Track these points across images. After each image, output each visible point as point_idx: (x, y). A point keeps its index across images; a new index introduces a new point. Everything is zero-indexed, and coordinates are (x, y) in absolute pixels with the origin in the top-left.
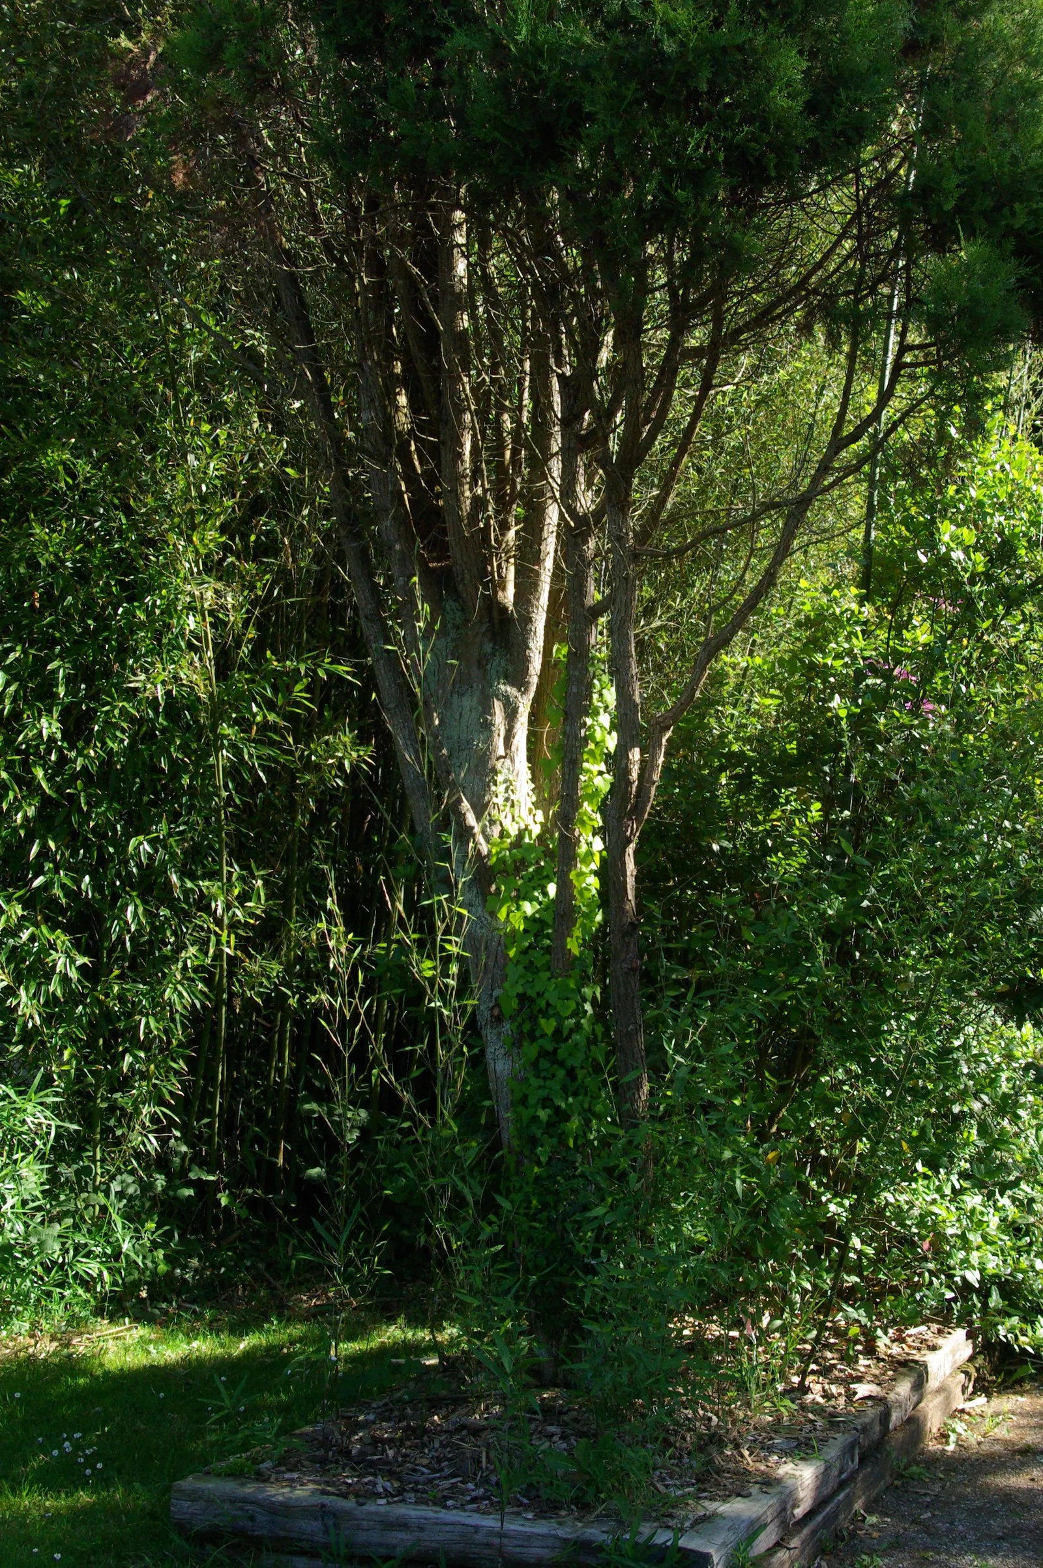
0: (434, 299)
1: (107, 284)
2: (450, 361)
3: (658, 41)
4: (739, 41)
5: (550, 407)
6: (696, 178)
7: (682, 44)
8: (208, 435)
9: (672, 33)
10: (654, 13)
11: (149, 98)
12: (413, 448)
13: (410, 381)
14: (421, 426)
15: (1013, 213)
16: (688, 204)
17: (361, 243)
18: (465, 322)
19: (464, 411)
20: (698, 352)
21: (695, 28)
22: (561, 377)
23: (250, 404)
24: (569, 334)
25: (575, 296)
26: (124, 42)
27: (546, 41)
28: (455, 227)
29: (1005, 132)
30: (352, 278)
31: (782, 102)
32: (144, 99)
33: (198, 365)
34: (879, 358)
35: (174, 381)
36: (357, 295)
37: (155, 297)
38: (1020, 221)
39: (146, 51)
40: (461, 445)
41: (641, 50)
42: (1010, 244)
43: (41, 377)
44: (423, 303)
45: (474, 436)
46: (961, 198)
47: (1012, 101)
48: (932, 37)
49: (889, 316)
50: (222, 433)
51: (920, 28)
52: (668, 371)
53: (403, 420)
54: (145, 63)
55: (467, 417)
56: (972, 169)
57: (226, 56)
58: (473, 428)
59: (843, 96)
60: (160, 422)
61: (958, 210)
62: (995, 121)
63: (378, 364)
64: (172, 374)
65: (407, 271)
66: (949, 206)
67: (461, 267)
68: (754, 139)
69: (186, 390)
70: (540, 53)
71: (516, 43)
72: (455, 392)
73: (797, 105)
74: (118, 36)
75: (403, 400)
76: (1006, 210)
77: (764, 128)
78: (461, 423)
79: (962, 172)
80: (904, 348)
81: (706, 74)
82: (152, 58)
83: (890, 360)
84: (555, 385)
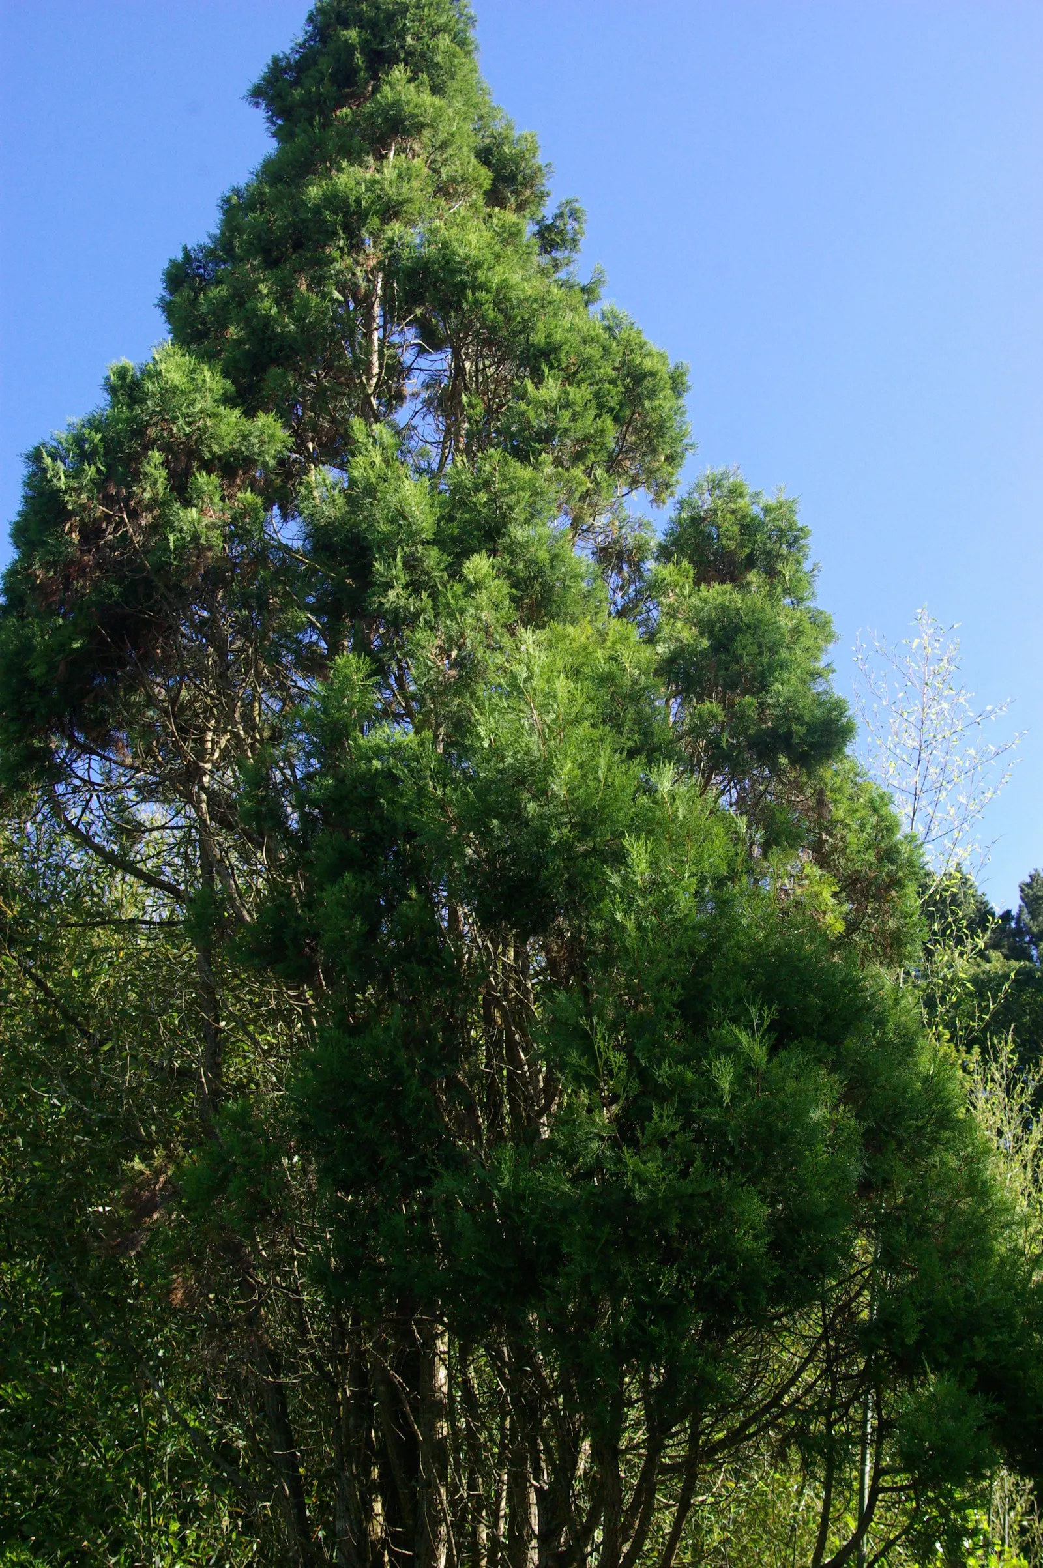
0: (415, 1410)
1: (92, 1376)
2: (428, 1471)
3: (630, 1190)
4: (705, 1190)
5: (527, 1521)
6: (669, 1312)
7: (652, 1193)
8: (176, 1534)
9: (643, 1183)
10: (626, 1165)
11: (156, 1216)
12: (386, 1559)
13: (387, 1488)
14: (394, 1536)
15: (973, 1346)
16: (661, 1338)
17: (347, 1356)
18: (444, 1428)
19: (439, 1523)
20: (673, 1469)
21: (664, 1179)
22: (539, 1491)
23: (223, 1503)
24: (548, 1450)
25: (553, 1409)
26: (138, 1164)
27: (526, 1187)
28: (437, 1334)
29: (957, 1268)
30: (335, 1387)
31: (748, 1244)
32: (151, 1217)
33: (174, 1461)
34: (856, 1486)
35: (147, 1475)
36: (340, 1404)
37: (137, 1391)
38: (981, 1354)
39: (157, 1173)
40: (436, 1559)
41: (614, 1197)
42: (973, 1377)
43: (15, 1472)
44: (404, 1413)
45: (449, 1550)
46: (922, 1332)
47: (959, 1238)
48: (884, 1179)
49: (863, 1442)
50: (191, 1534)
51: (871, 1171)
52: (646, 1490)
53: (378, 1527)
54: (155, 1184)
55: (443, 1529)
56: (930, 1303)
57: (232, 1188)
58: (449, 1541)
59: (804, 1237)
60: (129, 1519)
61: (920, 1343)
62: (947, 1257)
63: (356, 1477)
64: (146, 1469)
65: (389, 1381)
66: (910, 1341)
67: (442, 1373)
68: (723, 1278)
69: (159, 1486)
70: (522, 1197)
71: (499, 1188)
72: (431, 1504)
73: (761, 1246)
74: (132, 1160)
75: (378, 1507)
76: (966, 1343)
77: (732, 1267)
78: (436, 1535)
79: (920, 1308)
80: (878, 1473)
81: (676, 1218)
82: (162, 1179)
83: (868, 1482)
84: (533, 1497)
